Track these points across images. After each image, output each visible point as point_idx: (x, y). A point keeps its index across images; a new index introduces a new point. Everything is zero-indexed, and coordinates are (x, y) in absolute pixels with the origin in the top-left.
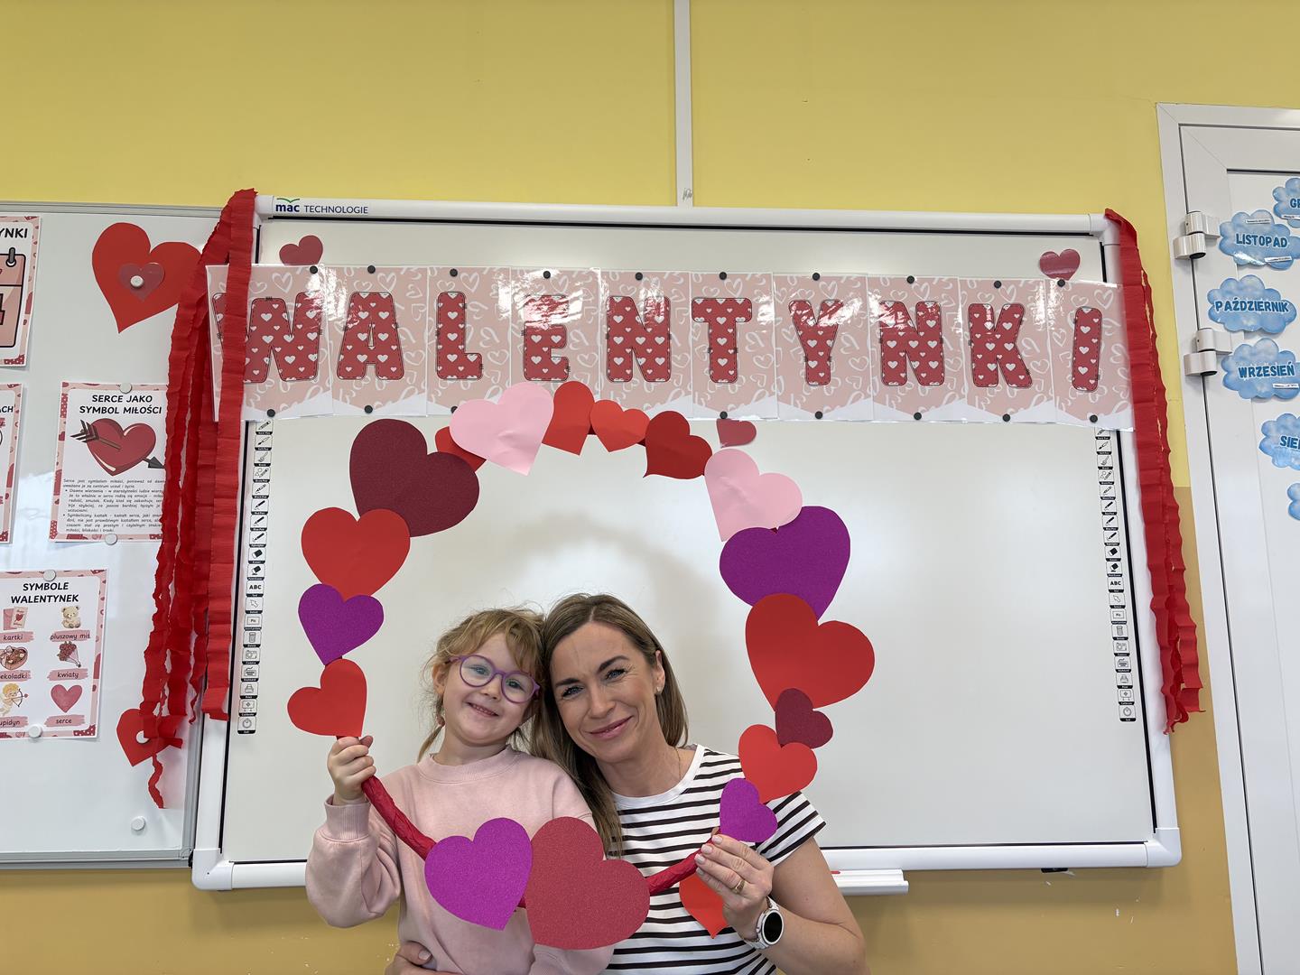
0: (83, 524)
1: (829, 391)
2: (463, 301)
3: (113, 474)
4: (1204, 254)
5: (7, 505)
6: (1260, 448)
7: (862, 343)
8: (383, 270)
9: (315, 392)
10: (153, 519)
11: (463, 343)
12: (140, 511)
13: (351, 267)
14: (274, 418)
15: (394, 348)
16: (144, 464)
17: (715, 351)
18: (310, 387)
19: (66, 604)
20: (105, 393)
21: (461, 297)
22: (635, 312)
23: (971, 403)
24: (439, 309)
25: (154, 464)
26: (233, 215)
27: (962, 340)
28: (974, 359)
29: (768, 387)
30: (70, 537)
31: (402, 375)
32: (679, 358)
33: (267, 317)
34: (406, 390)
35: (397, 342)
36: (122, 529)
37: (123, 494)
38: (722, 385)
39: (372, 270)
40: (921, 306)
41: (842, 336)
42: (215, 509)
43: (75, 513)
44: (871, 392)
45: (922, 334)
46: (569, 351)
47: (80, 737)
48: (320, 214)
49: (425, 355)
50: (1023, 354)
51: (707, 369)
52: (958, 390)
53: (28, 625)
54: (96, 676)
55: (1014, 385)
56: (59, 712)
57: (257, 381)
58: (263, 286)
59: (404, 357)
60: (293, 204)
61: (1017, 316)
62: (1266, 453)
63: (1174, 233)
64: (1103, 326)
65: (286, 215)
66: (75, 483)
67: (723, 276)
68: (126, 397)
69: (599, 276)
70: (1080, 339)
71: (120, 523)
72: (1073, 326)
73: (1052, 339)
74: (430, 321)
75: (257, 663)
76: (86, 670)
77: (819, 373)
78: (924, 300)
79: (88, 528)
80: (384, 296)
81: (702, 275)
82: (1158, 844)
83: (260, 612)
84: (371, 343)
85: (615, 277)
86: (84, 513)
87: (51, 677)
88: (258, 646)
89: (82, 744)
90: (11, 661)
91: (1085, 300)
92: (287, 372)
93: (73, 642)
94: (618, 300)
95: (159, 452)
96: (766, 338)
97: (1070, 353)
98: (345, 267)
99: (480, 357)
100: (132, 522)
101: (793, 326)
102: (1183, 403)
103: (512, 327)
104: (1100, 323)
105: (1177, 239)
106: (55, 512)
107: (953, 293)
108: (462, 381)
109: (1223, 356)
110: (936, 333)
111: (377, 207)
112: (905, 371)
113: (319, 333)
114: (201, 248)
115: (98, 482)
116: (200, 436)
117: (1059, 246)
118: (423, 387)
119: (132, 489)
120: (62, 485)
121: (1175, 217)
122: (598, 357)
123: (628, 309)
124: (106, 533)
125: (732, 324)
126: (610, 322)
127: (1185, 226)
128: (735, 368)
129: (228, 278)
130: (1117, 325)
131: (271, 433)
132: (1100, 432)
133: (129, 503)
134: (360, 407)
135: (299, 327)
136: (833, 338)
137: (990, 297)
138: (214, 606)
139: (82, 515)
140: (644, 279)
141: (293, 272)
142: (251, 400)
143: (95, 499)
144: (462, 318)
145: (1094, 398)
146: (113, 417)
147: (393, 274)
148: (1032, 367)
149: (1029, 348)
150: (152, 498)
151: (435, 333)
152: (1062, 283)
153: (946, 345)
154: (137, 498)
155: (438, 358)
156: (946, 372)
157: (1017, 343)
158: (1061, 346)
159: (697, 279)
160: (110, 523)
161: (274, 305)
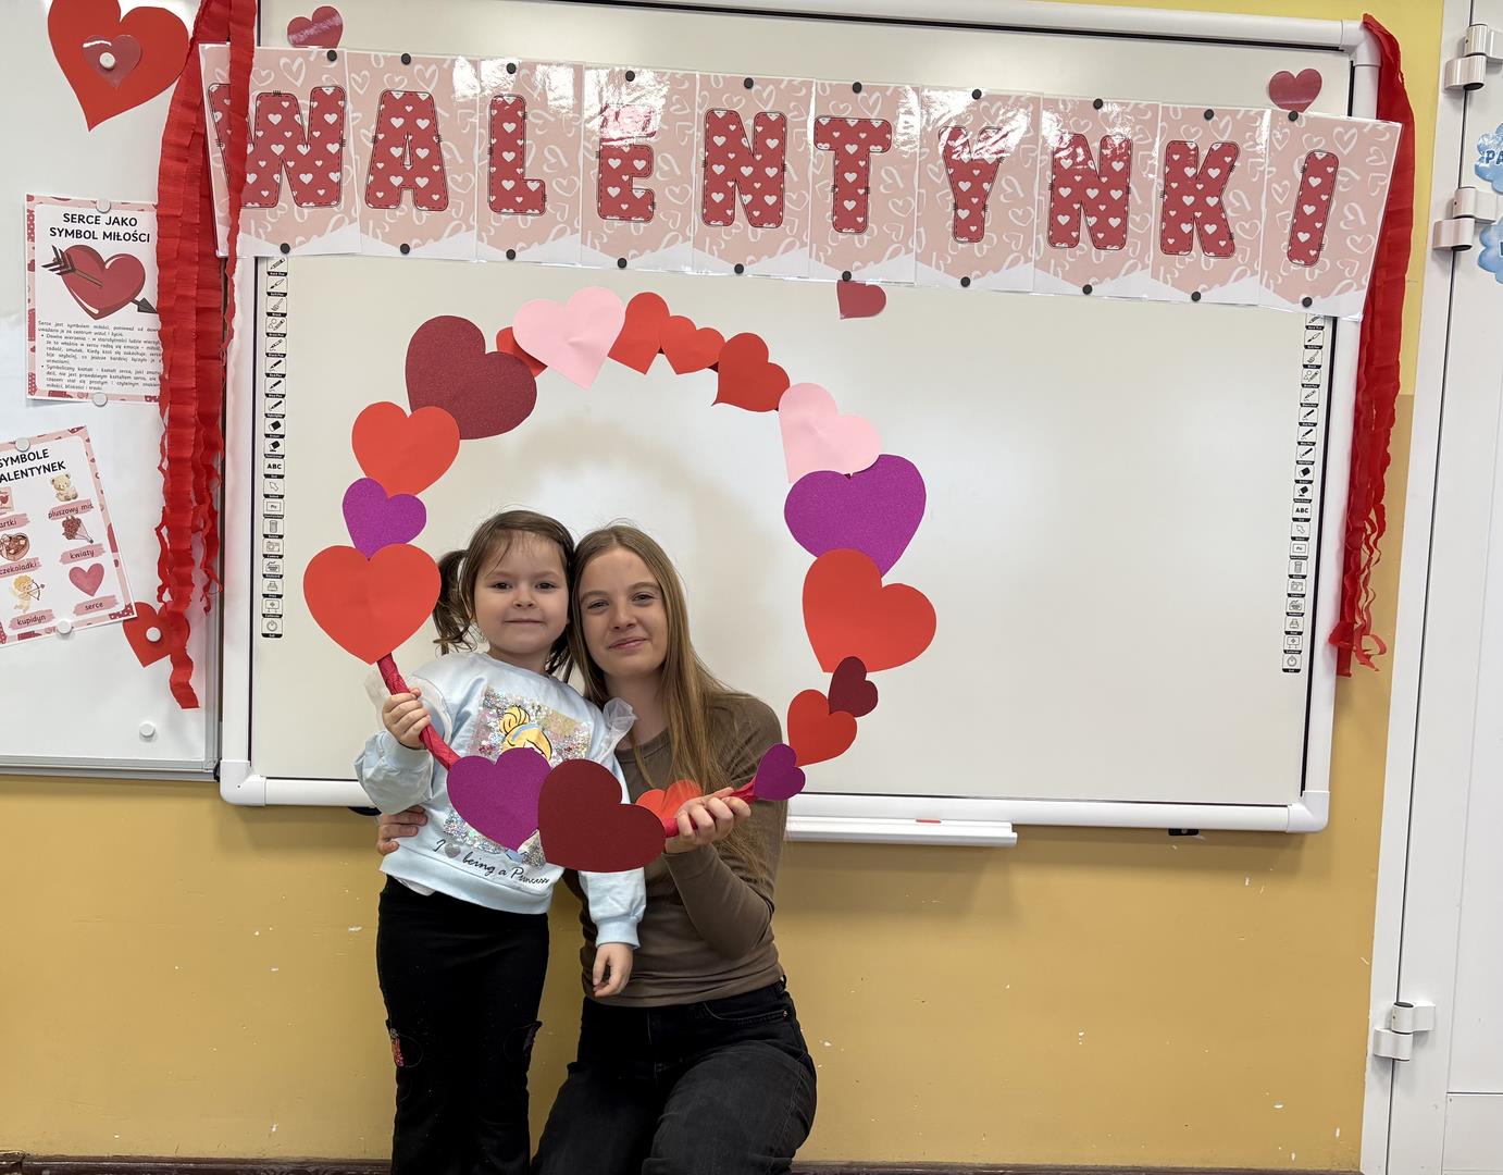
0: (66, 378)
1: (981, 250)
2: (523, 108)
3: (96, 317)
4: (1479, 86)
7: (1028, 189)
8: (421, 61)
9: (339, 223)
10: (148, 377)
11: (522, 166)
12: (131, 366)
13: (380, 54)
14: (289, 255)
15: (436, 168)
16: (132, 307)
17: (841, 190)
18: (333, 216)
19: (53, 475)
20: (78, 211)
21: (520, 102)
22: (741, 132)
23: (1155, 275)
24: (492, 118)
25: (144, 307)
27: (1154, 189)
28: (1165, 217)
29: (904, 242)
30: (52, 394)
31: (446, 205)
32: (795, 197)
33: (275, 119)
34: (451, 225)
35: (440, 161)
36: (112, 387)
37: (109, 343)
38: (846, 236)
39: (406, 59)
40: (1107, 141)
41: (1003, 180)
43: (55, 364)
44: (1033, 256)
45: (1104, 180)
46: (655, 182)
49: (475, 180)
50: (1229, 211)
51: (830, 213)
52: (1141, 258)
55: (1211, 254)
57: (267, 206)
58: (269, 75)
59: (450, 183)
61: (1228, 159)
63: (1448, 54)
64: (1339, 177)
66: (52, 327)
67: (857, 88)
68: (104, 219)
69: (698, 81)
70: (1306, 194)
71: (108, 379)
72: (1299, 176)
73: (1269, 192)
74: (481, 134)
75: (281, 557)
76: (101, 544)
77: (969, 228)
78: (1113, 133)
79: (72, 384)
80: (423, 97)
81: (829, 84)
82: (1302, 808)
83: (281, 497)
84: (407, 162)
85: (718, 83)
86: (65, 365)
88: (281, 537)
91: (1319, 142)
92: (303, 196)
93: (76, 516)
94: (721, 115)
95: (149, 292)
96: (907, 176)
97: (1290, 213)
98: (373, 53)
99: (543, 185)
100: (123, 379)
101: (941, 161)
102: (1421, 287)
103: (584, 147)
104: (1334, 174)
105: (1451, 61)
106: (32, 363)
107: (1152, 124)
108: (520, 216)
109: (1483, 225)
110: (1122, 180)
112: (1078, 229)
113: (342, 144)
114: (190, 23)
115: (78, 326)
117: (1296, 63)
118: (472, 222)
119: (120, 337)
120: (38, 333)
121: (1452, 32)
122: (692, 192)
123: (733, 128)
124: (92, 391)
125: (864, 154)
126: (709, 144)
127: (1464, 42)
128: (865, 215)
130: (1357, 176)
131: (286, 274)
132: (1313, 320)
133: (117, 355)
134: (395, 245)
135: (317, 134)
136: (991, 180)
137: (1197, 131)
139: (63, 368)
140: (755, 87)
141: (306, 56)
142: (260, 230)
143: (78, 348)
144: (521, 132)
145: (1311, 276)
146: (89, 243)
147: (433, 67)
148: (1238, 230)
149: (1238, 204)
150: (144, 351)
151: (487, 150)
152: (1293, 117)
153: (1134, 196)
154: (127, 350)
155: (491, 184)
156: (1129, 232)
157: (1224, 198)
158: (1281, 202)
159: (824, 91)
160: (97, 379)
161: (283, 103)
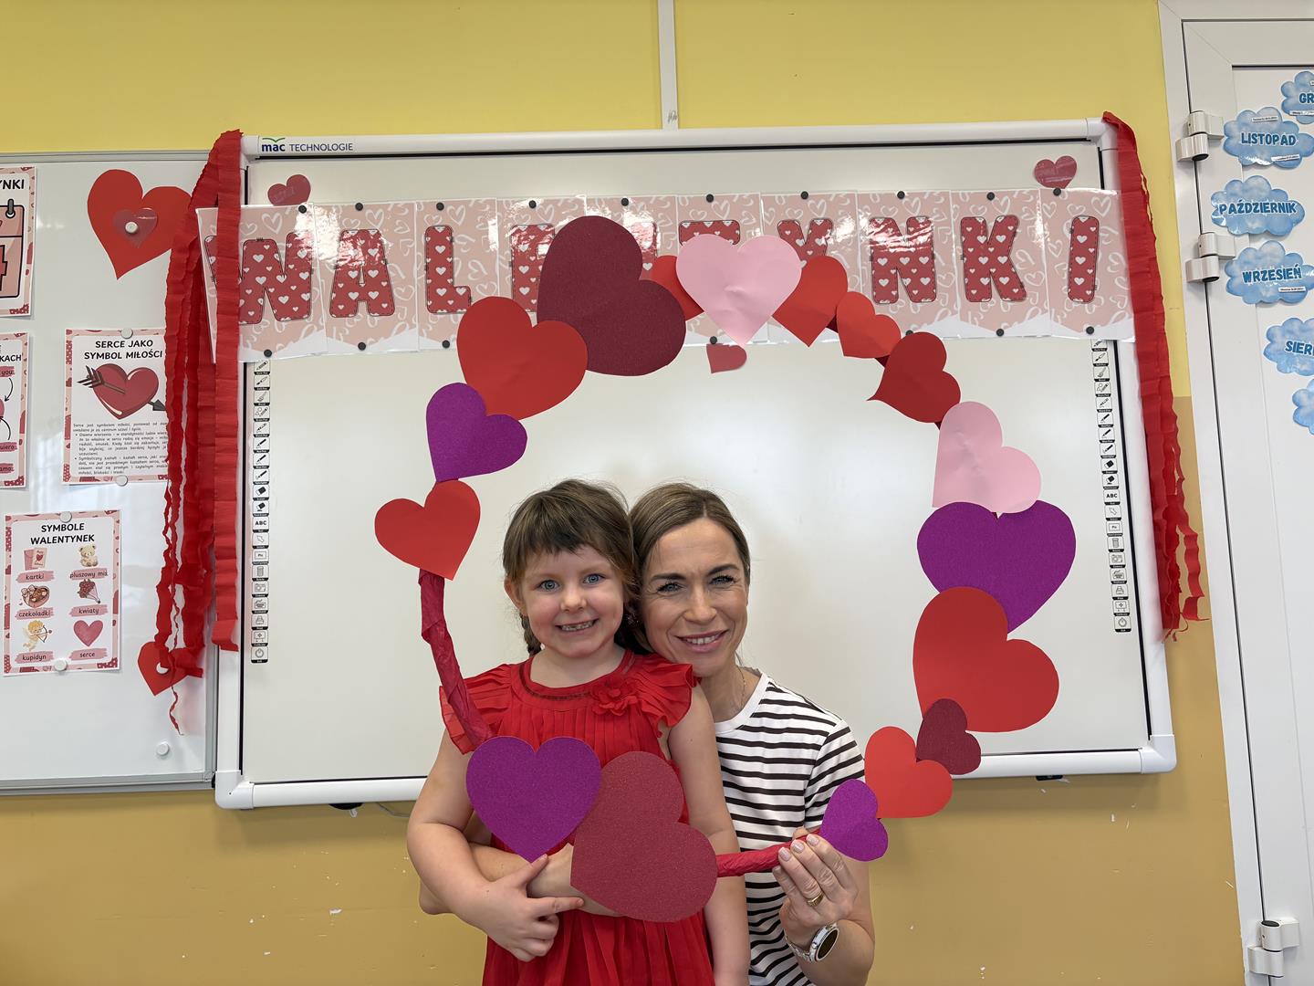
0: (94, 466)
2: (450, 234)
3: (119, 417)
4: (1204, 156)
5: (21, 452)
6: (1265, 354)
7: (853, 261)
8: (370, 207)
9: (310, 331)
10: (160, 460)
11: (452, 277)
12: (147, 452)
13: (339, 205)
14: (271, 358)
15: (384, 284)
16: (148, 407)
18: (304, 326)
19: (83, 544)
20: (107, 339)
21: (448, 230)
23: (964, 318)
24: (427, 243)
25: (157, 407)
26: (220, 156)
27: (954, 255)
28: (966, 274)
30: (83, 479)
31: (393, 311)
33: (259, 258)
34: (397, 326)
35: (387, 279)
36: (132, 470)
37: (130, 436)
39: (359, 207)
40: (912, 222)
42: (216, 448)
43: (86, 456)
45: (913, 250)
47: (104, 669)
48: (306, 153)
49: (415, 290)
50: (1017, 266)
52: (950, 306)
53: (48, 565)
54: (115, 611)
55: (1008, 299)
56: (82, 647)
57: (253, 323)
59: (394, 291)
60: (279, 144)
61: (1011, 228)
62: (1271, 359)
63: (1176, 134)
64: (1101, 234)
65: (273, 154)
66: (84, 428)
67: (710, 198)
68: (128, 343)
69: (585, 204)
70: (1076, 249)
71: (129, 465)
72: (1069, 236)
73: (1046, 249)
74: (418, 256)
75: (266, 595)
76: (106, 606)
78: (914, 215)
79: (100, 470)
80: (372, 233)
81: (689, 198)
82: (1152, 751)
83: (266, 547)
84: (362, 281)
85: (600, 204)
86: (93, 456)
87: (73, 614)
88: (266, 579)
89: (107, 676)
90: (34, 600)
91: (1081, 209)
92: (282, 312)
93: (92, 580)
95: (161, 396)
97: (1066, 263)
98: (334, 205)
99: (468, 290)
100: (141, 463)
102: (1182, 312)
103: (500, 259)
104: (1097, 232)
105: (1179, 141)
106: (67, 456)
107: (945, 207)
108: (451, 315)
109: (1225, 261)
110: (928, 249)
111: (362, 143)
112: (896, 289)
113: (311, 271)
114: (190, 192)
115: (105, 425)
116: (199, 378)
117: (1054, 153)
118: (414, 322)
119: (138, 432)
120: (72, 433)
121: (1177, 118)
124: (116, 475)
127: (1187, 126)
129: (218, 220)
130: (1117, 233)
131: (269, 373)
132: (1097, 344)
133: (136, 446)
134: (354, 344)
135: (291, 267)
137: (983, 209)
138: (219, 542)
139: (92, 458)
140: (630, 205)
141: (282, 212)
142: (248, 341)
143: (105, 442)
144: (449, 252)
145: (1091, 309)
146: (116, 362)
147: (381, 210)
148: (1027, 280)
149: (1023, 261)
150: (158, 440)
151: (424, 268)
152: (1057, 193)
153: (939, 262)
154: (144, 441)
155: (428, 293)
156: (938, 288)
157: (1011, 256)
158: (1057, 256)
159: (684, 202)
160: (120, 465)
161: (265, 247)
